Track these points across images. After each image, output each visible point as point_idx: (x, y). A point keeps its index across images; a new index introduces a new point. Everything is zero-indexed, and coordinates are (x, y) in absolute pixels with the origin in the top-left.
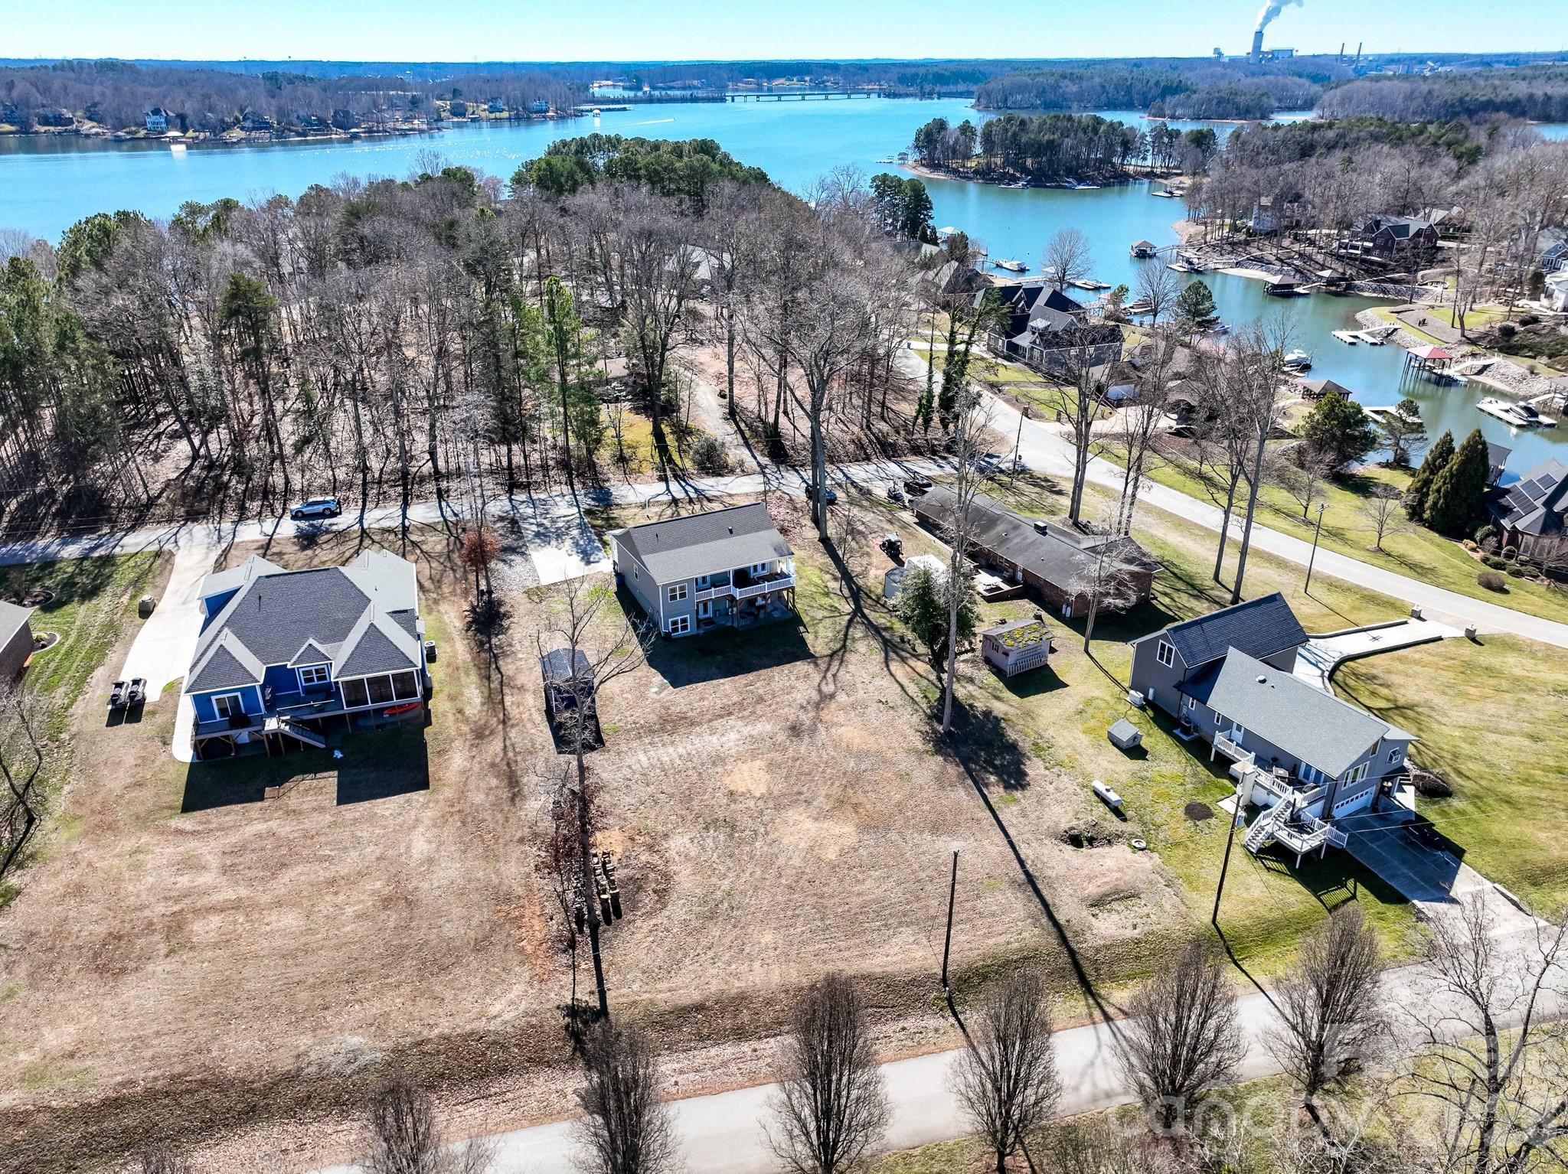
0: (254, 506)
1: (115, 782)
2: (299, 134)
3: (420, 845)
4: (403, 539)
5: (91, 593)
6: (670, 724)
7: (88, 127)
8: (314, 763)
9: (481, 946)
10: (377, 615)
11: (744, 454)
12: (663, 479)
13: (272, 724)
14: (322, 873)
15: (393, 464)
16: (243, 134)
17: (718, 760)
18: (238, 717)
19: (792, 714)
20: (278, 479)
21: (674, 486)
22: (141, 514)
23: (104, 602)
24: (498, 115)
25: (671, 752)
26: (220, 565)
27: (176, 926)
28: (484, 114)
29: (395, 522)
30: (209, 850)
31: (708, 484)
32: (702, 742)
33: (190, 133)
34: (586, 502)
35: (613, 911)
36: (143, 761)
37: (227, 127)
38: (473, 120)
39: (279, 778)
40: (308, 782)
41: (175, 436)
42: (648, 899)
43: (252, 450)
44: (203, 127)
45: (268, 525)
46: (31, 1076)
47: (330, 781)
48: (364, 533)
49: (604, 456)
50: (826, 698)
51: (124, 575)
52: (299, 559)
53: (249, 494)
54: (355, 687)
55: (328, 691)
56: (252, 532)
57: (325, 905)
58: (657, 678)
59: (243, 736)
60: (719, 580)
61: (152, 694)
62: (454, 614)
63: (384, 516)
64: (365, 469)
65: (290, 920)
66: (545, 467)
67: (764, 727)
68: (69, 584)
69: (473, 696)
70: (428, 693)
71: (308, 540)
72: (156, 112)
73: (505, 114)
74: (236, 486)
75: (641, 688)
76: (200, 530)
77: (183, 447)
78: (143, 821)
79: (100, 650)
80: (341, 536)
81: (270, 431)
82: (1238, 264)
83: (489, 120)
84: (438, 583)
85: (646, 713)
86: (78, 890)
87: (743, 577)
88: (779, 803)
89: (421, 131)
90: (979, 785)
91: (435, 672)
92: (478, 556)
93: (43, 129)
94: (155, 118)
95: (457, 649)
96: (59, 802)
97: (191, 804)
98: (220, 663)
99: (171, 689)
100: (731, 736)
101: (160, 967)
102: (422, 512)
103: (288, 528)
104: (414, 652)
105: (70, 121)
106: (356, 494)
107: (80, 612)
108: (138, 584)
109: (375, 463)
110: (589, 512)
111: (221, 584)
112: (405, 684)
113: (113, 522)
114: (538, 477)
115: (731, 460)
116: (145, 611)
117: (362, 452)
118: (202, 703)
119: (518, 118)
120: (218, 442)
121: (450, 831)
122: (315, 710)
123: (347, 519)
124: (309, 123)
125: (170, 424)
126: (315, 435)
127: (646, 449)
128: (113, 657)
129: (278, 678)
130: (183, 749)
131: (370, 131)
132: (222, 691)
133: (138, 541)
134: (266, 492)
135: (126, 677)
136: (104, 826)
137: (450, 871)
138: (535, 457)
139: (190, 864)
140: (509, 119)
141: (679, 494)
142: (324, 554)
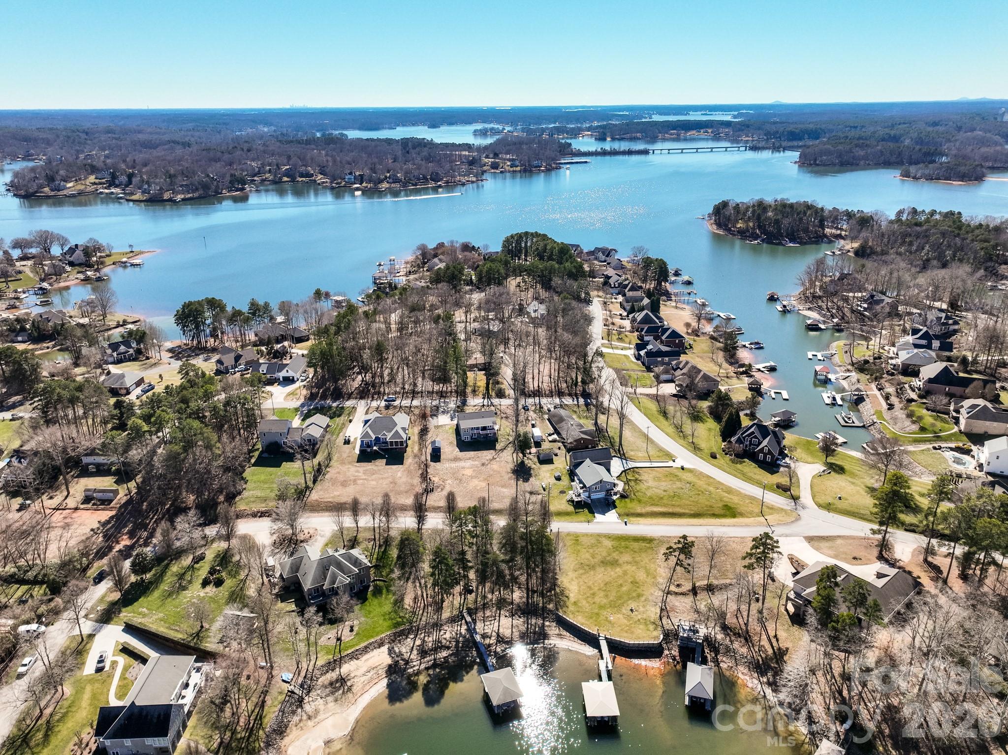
0: (376, 396)
1: (345, 455)
2: (413, 185)
3: (399, 474)
4: (409, 410)
5: (339, 416)
6: (456, 459)
7: (319, 178)
8: (382, 457)
9: (406, 492)
10: (398, 428)
11: (512, 392)
12: (484, 398)
13: (375, 448)
14: (380, 476)
15: (412, 387)
16: (388, 185)
17: (463, 468)
18: (369, 446)
19: (484, 461)
20: (382, 390)
21: (486, 400)
22: (350, 396)
23: (342, 418)
24: (514, 169)
25: (454, 465)
26: (367, 413)
27: (355, 481)
28: (507, 168)
29: (408, 405)
30: (361, 470)
31: (496, 401)
32: (462, 464)
33: (364, 184)
34: (459, 403)
35: (432, 490)
36: (350, 452)
37: (381, 181)
38: (502, 172)
39: (375, 459)
40: (380, 460)
41: (358, 373)
42: (439, 490)
43: (377, 380)
44: (370, 181)
45: (379, 402)
46: (333, 497)
47: (385, 461)
48: (401, 407)
49: (469, 390)
50: (494, 458)
51: (346, 412)
52: (384, 411)
53: (375, 393)
54: (391, 442)
55: (386, 443)
56: (375, 404)
57: (381, 482)
58: (457, 450)
59: (369, 450)
60: (478, 429)
61: (352, 440)
62: (416, 430)
63: (406, 403)
64: (404, 388)
65: (374, 483)
66: (451, 392)
67: (477, 463)
68: (334, 413)
69: (416, 448)
70: (407, 446)
71: (387, 407)
72: (351, 173)
73: (518, 169)
74: (372, 391)
75: (454, 451)
76: (363, 402)
77: (360, 377)
78: (350, 463)
79: (341, 429)
80: (395, 407)
81: (382, 376)
82: (809, 309)
83: (509, 171)
84: (415, 422)
85: (451, 456)
86: (339, 473)
87: (484, 428)
88: (472, 477)
89: (473, 182)
90: (517, 480)
91: (409, 442)
92: (424, 416)
93: (301, 179)
94: (349, 176)
95: (415, 438)
96: (335, 458)
97: (358, 461)
98: (366, 435)
99: (356, 439)
100: (469, 463)
101: (352, 486)
102: (416, 403)
103: (383, 404)
104: (404, 436)
105: (312, 175)
106: (400, 396)
107: (337, 419)
108: (349, 414)
109: (407, 387)
110: (458, 407)
111: (368, 417)
112: (402, 443)
113: (343, 398)
114: (449, 394)
115: (507, 393)
116: (350, 421)
117: (404, 384)
118: (362, 442)
119: (525, 171)
120: (368, 377)
121: (405, 473)
122: (383, 446)
123: (397, 403)
124: (419, 179)
125: (356, 370)
126: (392, 379)
127: (482, 389)
128: (344, 430)
129: (377, 439)
130: (357, 451)
131: (447, 182)
132: (366, 440)
133: (349, 403)
134: (379, 393)
135: (347, 435)
136: (343, 463)
137: (404, 479)
138: (449, 389)
139: (358, 471)
140: (520, 171)
141: (486, 403)
142: (391, 411)
